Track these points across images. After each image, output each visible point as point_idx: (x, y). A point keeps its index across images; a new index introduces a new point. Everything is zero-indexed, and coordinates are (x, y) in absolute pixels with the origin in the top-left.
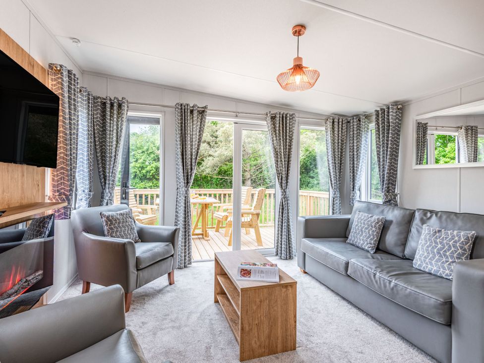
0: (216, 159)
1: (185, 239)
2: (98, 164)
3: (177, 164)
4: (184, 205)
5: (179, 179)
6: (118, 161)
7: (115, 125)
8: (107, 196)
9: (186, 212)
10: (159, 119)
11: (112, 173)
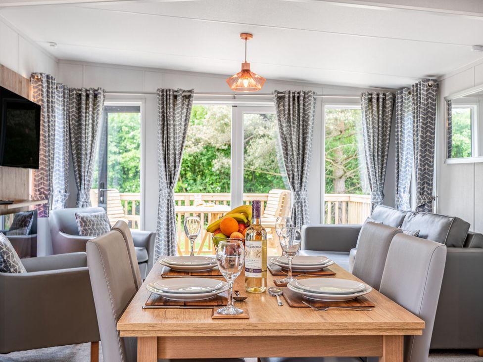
2: (74, 163)
4: (166, 210)
5: (162, 179)
6: (93, 159)
7: (90, 119)
8: (83, 198)
9: (170, 218)
10: (139, 107)
11: (88, 172)
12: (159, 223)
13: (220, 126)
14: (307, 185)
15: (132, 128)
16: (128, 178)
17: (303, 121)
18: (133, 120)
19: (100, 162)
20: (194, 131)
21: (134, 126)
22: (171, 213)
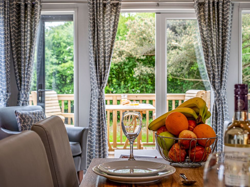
0: (184, 52)
1: (100, 144)
2: (14, 66)
3: (91, 64)
4: (97, 108)
5: (93, 80)
6: (32, 63)
7: (29, 26)
8: (23, 97)
9: (101, 115)
10: (72, 15)
11: (27, 74)
12: (91, 119)
13: (139, 41)
14: (226, 84)
15: (69, 44)
16: (66, 84)
17: (223, 25)
18: (69, 37)
19: (38, 66)
20: (118, 45)
21: (70, 42)
22: (102, 111)
